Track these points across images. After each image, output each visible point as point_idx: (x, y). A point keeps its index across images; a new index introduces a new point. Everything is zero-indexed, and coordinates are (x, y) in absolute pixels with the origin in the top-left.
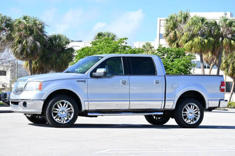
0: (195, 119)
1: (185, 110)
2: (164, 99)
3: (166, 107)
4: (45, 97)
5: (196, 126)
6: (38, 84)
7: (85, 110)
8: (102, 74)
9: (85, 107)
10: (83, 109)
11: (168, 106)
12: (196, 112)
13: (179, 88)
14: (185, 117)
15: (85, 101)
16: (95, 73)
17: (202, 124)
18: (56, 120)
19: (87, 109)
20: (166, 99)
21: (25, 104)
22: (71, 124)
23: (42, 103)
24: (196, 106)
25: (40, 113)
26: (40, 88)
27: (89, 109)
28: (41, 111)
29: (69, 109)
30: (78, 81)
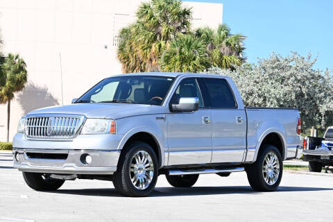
1: (265, 164)
2: (245, 147)
3: (247, 160)
6: (110, 122)
7: (164, 167)
9: (164, 162)
12: (275, 167)
13: (260, 128)
14: (265, 174)
16: (178, 105)
18: (134, 184)
20: (248, 146)
22: (151, 190)
24: (275, 156)
26: (113, 130)
29: (148, 165)
30: (157, 118)
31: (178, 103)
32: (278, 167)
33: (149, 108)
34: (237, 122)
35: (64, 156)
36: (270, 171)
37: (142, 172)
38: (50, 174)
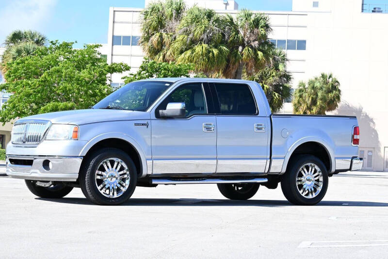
0: (315, 190)
1: (301, 175)
2: (269, 157)
3: (272, 171)
4: (83, 152)
5: (316, 201)
6: (73, 128)
7: (148, 175)
8: (178, 113)
9: (147, 170)
10: (144, 173)
11: (276, 167)
12: (316, 178)
13: (292, 137)
14: (301, 187)
15: (147, 159)
16: (164, 111)
17: (325, 199)
18: (102, 192)
19: (150, 172)
20: (273, 156)
21: (46, 164)
22: (125, 200)
23: (79, 161)
24: (317, 167)
25: (75, 180)
26: (76, 136)
27: (154, 173)
28: (77, 176)
29: (122, 172)
30: (136, 124)
31: (165, 109)
32: (321, 179)
33: (129, 114)
34: (255, 130)
35: (29, 163)
36: (308, 183)
37: (114, 179)
38: (36, 181)
